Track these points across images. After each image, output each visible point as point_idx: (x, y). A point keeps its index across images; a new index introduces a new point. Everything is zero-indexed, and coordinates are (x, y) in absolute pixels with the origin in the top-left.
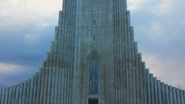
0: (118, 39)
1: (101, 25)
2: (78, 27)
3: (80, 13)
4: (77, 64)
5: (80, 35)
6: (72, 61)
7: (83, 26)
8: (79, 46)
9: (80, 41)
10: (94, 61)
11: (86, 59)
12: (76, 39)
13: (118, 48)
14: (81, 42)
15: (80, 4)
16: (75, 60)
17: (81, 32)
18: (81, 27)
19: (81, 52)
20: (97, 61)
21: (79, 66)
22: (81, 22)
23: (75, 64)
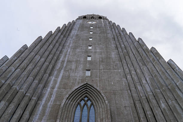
0: (132, 68)
1: (100, 60)
2: (63, 61)
3: (69, 50)
4: (45, 106)
5: (63, 68)
6: (34, 98)
7: (71, 60)
8: (59, 80)
9: (61, 75)
10: (85, 104)
11: (67, 96)
12: (55, 73)
13: (136, 78)
14: (63, 76)
15: (71, 45)
16: (44, 99)
17: (67, 65)
18: (68, 61)
19: (59, 88)
20: (92, 104)
21: (48, 110)
22: (68, 57)
23: (40, 108)
